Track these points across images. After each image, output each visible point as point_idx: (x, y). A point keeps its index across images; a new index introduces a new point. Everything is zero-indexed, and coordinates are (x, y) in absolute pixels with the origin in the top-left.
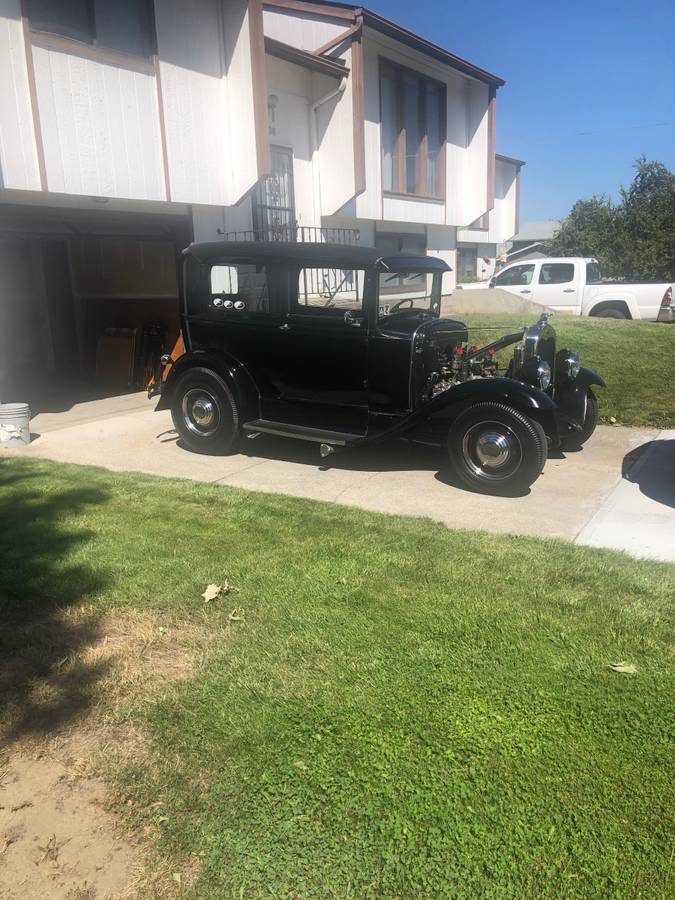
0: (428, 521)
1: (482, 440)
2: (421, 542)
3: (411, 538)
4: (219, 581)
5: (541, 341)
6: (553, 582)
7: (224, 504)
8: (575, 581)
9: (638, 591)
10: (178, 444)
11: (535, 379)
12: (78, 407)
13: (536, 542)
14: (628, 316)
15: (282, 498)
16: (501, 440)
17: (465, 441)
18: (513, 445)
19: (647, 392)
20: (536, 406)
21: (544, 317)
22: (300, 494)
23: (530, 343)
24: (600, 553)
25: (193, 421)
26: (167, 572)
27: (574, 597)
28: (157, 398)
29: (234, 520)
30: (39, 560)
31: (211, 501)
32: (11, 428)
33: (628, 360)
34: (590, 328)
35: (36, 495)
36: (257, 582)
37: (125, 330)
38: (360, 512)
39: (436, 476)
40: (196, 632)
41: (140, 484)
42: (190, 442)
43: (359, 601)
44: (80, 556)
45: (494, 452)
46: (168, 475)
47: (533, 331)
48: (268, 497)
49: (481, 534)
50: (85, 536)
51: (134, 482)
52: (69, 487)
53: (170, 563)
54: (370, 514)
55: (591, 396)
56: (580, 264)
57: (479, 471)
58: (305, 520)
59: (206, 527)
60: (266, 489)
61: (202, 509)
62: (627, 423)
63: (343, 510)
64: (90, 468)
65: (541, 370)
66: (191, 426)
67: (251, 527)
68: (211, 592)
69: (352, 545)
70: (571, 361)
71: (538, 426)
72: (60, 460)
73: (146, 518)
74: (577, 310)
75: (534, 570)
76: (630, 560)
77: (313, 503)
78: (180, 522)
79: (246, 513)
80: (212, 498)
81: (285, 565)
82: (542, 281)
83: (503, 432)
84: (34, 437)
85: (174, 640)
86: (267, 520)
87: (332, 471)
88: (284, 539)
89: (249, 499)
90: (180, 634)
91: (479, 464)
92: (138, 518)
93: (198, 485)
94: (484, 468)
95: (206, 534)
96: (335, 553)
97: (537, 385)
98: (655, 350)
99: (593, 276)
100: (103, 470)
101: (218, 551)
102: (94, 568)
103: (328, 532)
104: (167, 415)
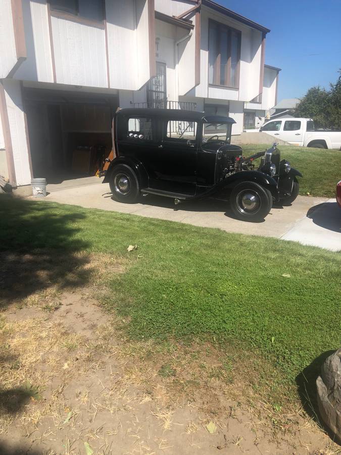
0: (219, 230)
1: (245, 198)
2: (215, 237)
3: (211, 235)
4: (133, 245)
5: (273, 155)
6: (266, 250)
7: (133, 221)
8: (275, 251)
9: (300, 255)
10: (112, 198)
11: (268, 171)
12: (65, 182)
13: (263, 238)
14: (326, 147)
15: (158, 220)
16: (253, 198)
17: (237, 198)
18: (258, 200)
19: (326, 182)
20: (268, 183)
21: (275, 145)
22: (165, 219)
23: (268, 156)
24: (289, 242)
25: (119, 188)
26: (112, 242)
27: (273, 255)
28: (103, 178)
29: (138, 227)
30: (62, 237)
31: (128, 220)
32: (38, 189)
33: (319, 167)
34: (303, 152)
35: (55, 215)
36: (148, 246)
37: (86, 147)
38: (190, 226)
39: (225, 214)
40: (125, 260)
41: (97, 213)
42: (117, 197)
43: (187, 253)
44: (78, 236)
45: (250, 203)
46: (109, 210)
47: (269, 151)
48: (151, 219)
49: (240, 235)
50: (78, 230)
51: (95, 212)
52: (68, 213)
53: (114, 239)
54: (195, 227)
55: (296, 181)
56: (304, 122)
57: (242, 211)
58: (167, 228)
59: (127, 228)
60: (151, 217)
61: (124, 222)
62: (315, 195)
63: (183, 225)
64: (75, 206)
65: (271, 168)
66: (118, 190)
67: (144, 229)
68: (130, 248)
69: (187, 237)
70: (287, 165)
71: (268, 191)
72: (61, 203)
73: (101, 224)
74: (301, 144)
75: (259, 246)
76: (301, 245)
77: (171, 222)
78: (115, 226)
79: (143, 225)
80: (129, 219)
81: (159, 241)
82: (285, 129)
83: (254, 194)
84: (48, 194)
85: (117, 263)
86: (152, 227)
87: (179, 211)
88: (159, 234)
89: (143, 220)
90: (119, 261)
91: (243, 208)
92: (98, 225)
93: (121, 214)
94: (245, 210)
95: (126, 231)
96: (179, 239)
97: (270, 175)
98: (332, 163)
99: (310, 127)
100: (81, 207)
101: (132, 237)
102: (84, 240)
103: (177, 232)
104: (107, 185)
